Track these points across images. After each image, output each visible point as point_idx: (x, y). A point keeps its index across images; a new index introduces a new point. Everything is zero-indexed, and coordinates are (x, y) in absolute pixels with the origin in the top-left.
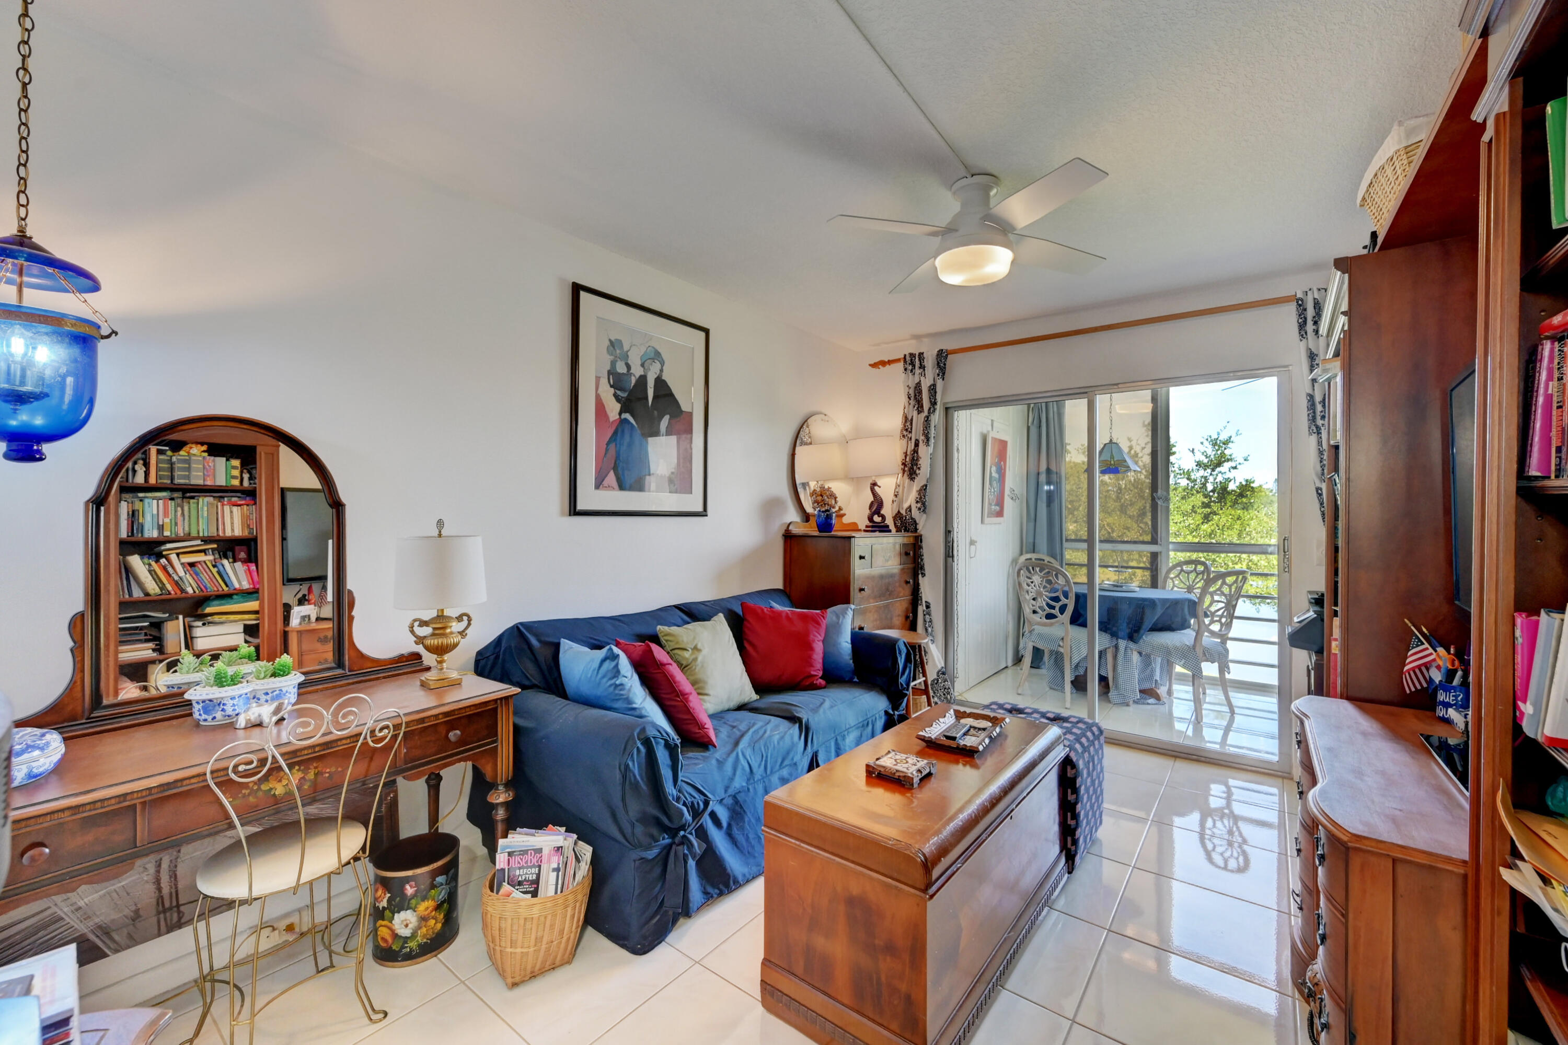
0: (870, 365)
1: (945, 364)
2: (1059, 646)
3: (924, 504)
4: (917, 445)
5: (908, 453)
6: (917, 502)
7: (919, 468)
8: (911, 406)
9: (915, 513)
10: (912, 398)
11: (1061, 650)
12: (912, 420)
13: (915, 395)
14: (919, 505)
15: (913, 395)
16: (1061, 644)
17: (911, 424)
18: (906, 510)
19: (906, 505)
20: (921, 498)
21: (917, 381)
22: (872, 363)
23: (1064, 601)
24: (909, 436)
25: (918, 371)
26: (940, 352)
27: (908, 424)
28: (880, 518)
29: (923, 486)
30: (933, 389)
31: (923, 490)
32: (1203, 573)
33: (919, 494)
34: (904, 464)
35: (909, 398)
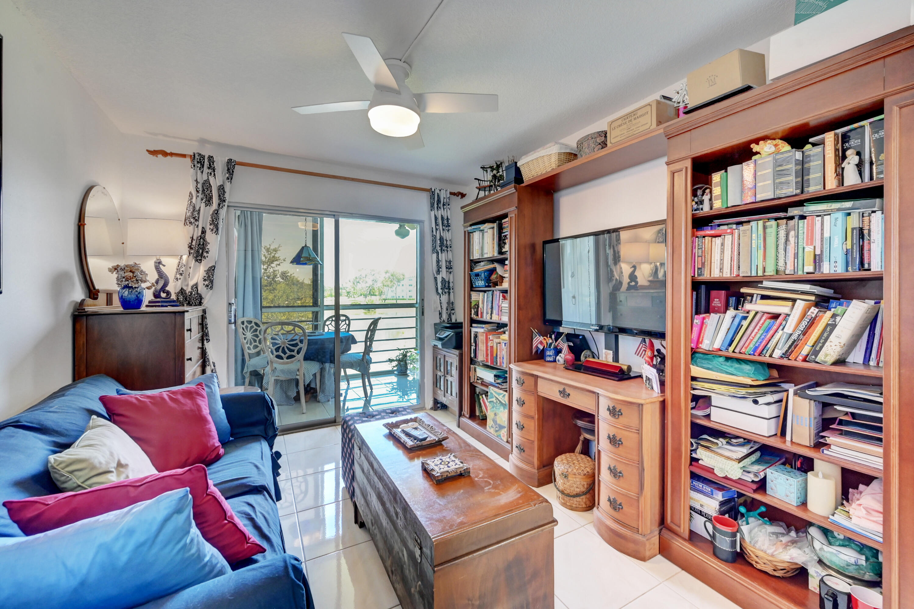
0: (147, 151)
1: (233, 172)
2: (297, 375)
3: (212, 282)
4: (204, 232)
5: (195, 238)
6: (205, 280)
7: (207, 252)
8: (199, 199)
9: (202, 289)
10: (200, 192)
11: (298, 377)
12: (199, 210)
13: (203, 190)
14: (207, 283)
15: (201, 189)
16: (298, 373)
17: (199, 213)
18: (192, 287)
19: (192, 283)
20: (209, 276)
21: (205, 177)
22: (152, 149)
23: (300, 345)
24: (197, 223)
25: (206, 170)
26: (230, 161)
27: (196, 213)
28: (165, 294)
29: (211, 267)
30: (221, 189)
31: (211, 271)
32: (345, 320)
33: (207, 273)
34: (190, 247)
35: (198, 192)
